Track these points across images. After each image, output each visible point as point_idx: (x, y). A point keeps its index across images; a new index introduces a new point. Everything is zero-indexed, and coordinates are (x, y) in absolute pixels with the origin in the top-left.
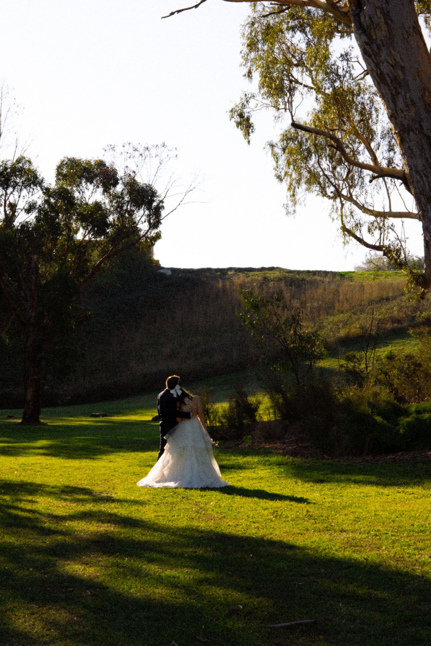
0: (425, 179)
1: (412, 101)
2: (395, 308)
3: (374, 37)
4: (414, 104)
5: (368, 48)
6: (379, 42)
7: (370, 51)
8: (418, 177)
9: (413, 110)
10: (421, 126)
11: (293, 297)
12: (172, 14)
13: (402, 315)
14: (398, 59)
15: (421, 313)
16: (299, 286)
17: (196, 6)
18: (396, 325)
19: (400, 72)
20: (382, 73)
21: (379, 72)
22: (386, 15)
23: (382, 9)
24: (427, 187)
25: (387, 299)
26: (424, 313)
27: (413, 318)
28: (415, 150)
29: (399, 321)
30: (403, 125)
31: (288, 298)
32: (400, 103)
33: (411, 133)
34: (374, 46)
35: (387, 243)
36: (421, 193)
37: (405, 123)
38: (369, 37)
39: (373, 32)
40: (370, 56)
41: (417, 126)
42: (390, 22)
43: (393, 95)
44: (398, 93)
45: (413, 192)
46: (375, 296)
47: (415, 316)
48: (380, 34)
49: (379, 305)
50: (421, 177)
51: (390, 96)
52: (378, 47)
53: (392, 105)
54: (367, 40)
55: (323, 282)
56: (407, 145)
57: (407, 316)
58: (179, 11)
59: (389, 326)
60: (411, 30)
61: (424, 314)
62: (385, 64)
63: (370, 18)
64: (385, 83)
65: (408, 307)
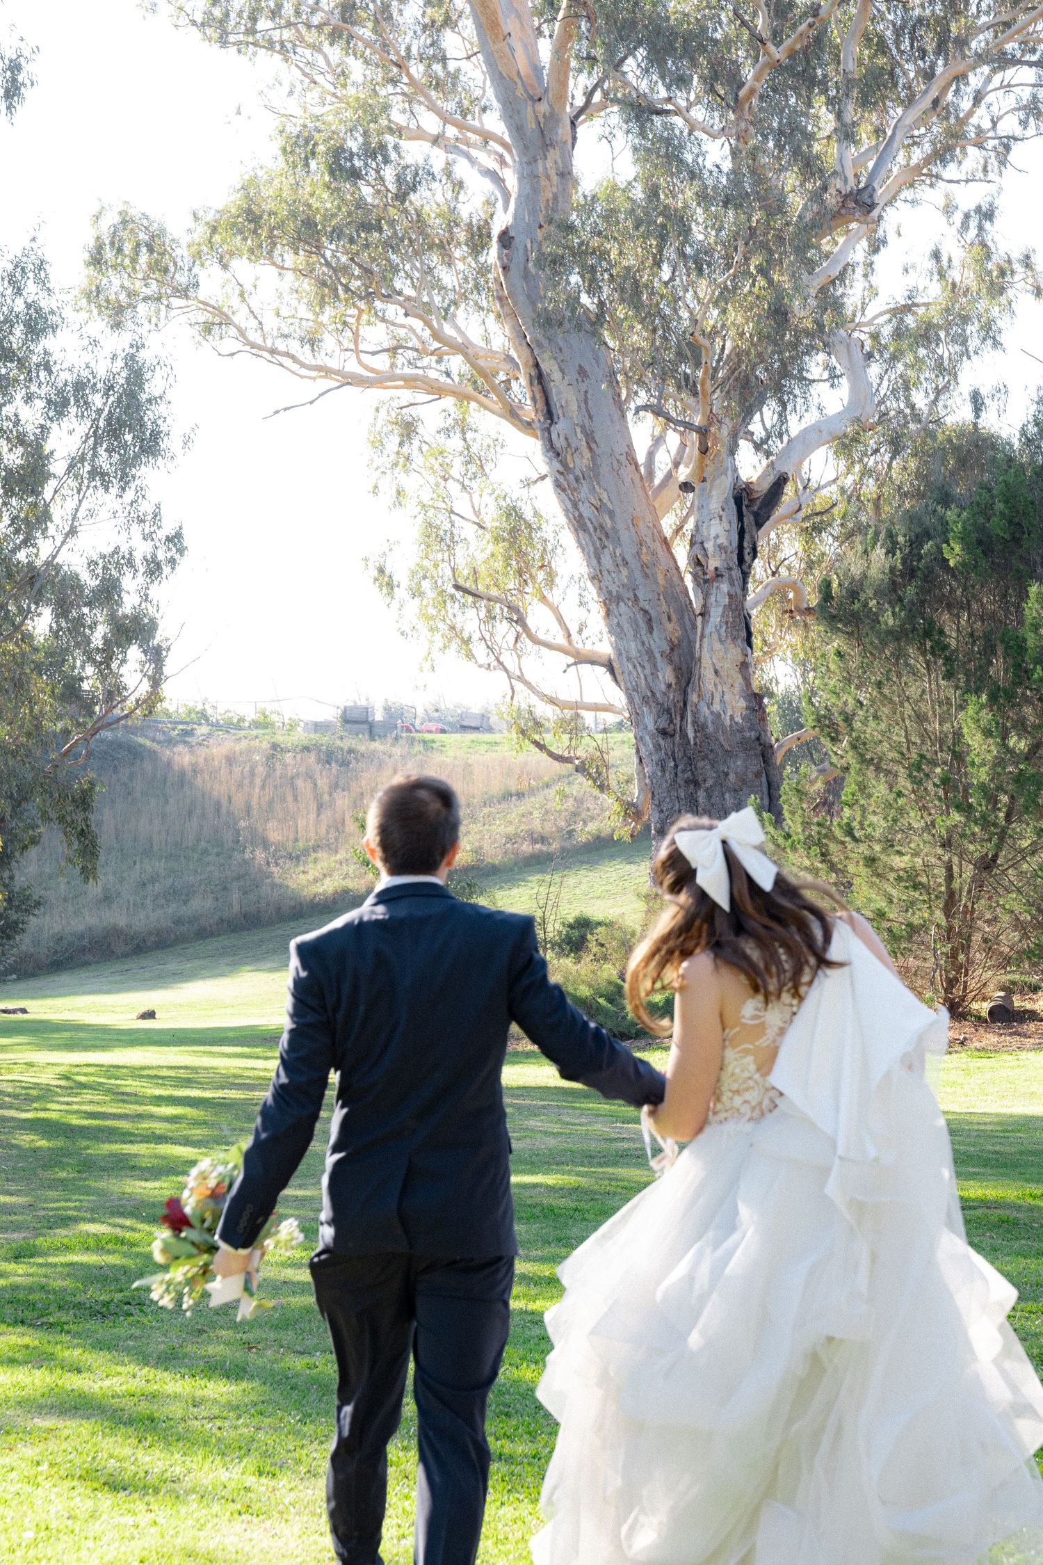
0: (639, 669)
1: (624, 559)
2: (536, 814)
3: (571, 465)
4: (626, 564)
5: (561, 479)
6: (578, 472)
7: (565, 484)
8: (631, 667)
9: (625, 572)
10: (635, 595)
11: (335, 786)
12: (277, 412)
13: (549, 828)
14: (605, 500)
15: (585, 823)
16: (345, 763)
17: (311, 402)
18: (538, 846)
19: (607, 519)
20: (581, 515)
21: (577, 514)
22: (590, 437)
23: (583, 427)
24: (643, 682)
25: (520, 795)
26: (590, 824)
27: (570, 833)
28: (626, 626)
29: (543, 839)
30: (610, 593)
31: (326, 789)
32: (607, 560)
33: (622, 604)
34: (571, 477)
35: (581, 753)
36: (635, 690)
37: (614, 589)
38: (564, 464)
39: (569, 458)
40: (564, 490)
41: (631, 595)
42: (593, 446)
43: (596, 549)
44: (604, 547)
45: (622, 684)
46: (496, 788)
47: (574, 830)
48: (581, 462)
49: (504, 806)
50: (635, 667)
51: (592, 549)
52: (577, 480)
53: (595, 562)
54: (561, 469)
55: (390, 756)
56: (615, 621)
57: (560, 830)
58: (286, 409)
59: (526, 848)
60: (623, 459)
61: (592, 827)
62: (587, 504)
63: (566, 439)
64: (585, 530)
65: (560, 811)
